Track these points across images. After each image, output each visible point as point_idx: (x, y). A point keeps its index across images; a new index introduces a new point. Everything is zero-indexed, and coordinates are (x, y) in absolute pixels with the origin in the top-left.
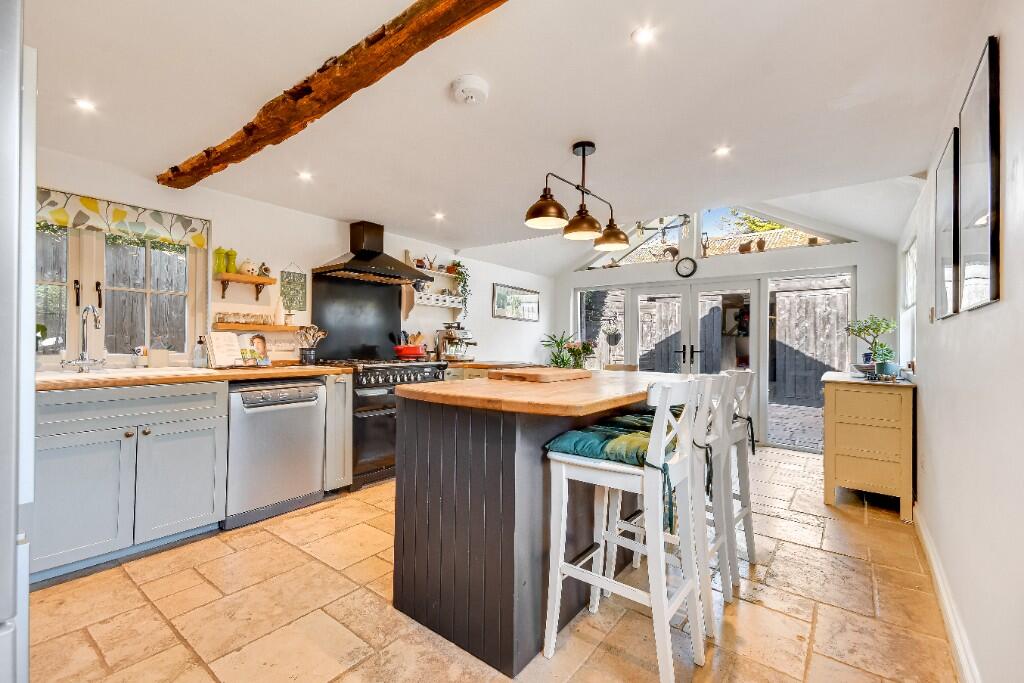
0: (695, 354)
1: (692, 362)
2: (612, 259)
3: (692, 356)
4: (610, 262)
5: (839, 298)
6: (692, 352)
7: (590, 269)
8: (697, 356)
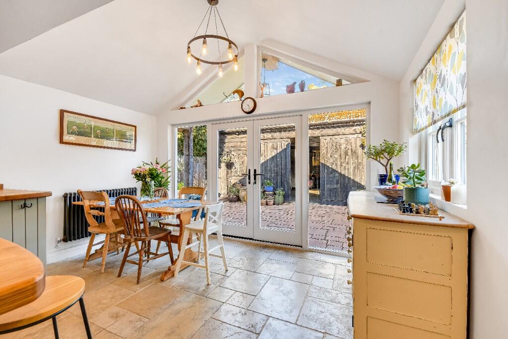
0: (257, 176)
1: (255, 183)
2: (198, 101)
3: (255, 179)
4: (197, 103)
5: (353, 140)
6: (255, 175)
7: (182, 108)
8: (259, 178)
